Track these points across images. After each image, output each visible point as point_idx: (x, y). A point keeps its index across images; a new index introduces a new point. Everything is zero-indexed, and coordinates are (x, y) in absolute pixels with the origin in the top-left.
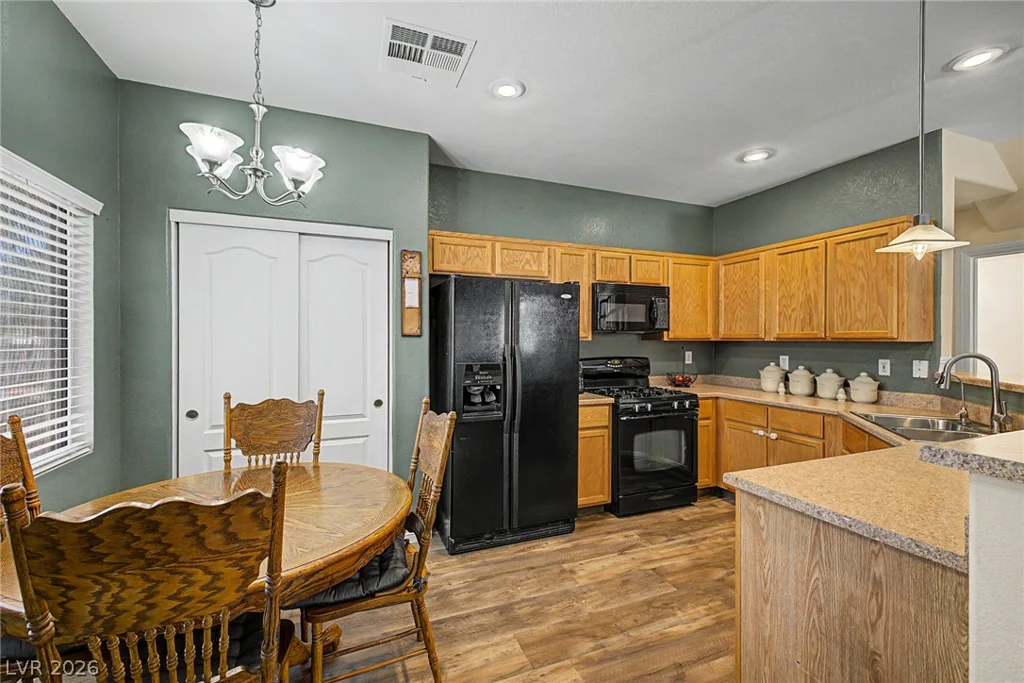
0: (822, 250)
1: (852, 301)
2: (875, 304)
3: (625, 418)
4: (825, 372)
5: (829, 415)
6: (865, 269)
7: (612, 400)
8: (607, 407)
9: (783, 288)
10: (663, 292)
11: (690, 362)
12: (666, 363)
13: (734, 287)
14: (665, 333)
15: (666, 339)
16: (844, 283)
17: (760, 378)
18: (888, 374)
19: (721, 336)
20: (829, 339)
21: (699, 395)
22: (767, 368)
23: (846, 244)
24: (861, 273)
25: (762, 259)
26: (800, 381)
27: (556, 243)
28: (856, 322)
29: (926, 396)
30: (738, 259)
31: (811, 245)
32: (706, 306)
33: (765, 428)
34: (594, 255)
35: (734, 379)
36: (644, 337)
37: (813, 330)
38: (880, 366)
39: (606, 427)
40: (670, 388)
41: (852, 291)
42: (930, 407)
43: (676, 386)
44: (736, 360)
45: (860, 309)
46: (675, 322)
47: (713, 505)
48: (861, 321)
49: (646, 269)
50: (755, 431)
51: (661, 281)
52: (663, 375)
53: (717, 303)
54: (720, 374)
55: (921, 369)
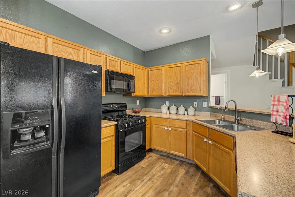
0: (182, 67)
1: (191, 84)
2: (197, 85)
3: (122, 131)
4: (181, 106)
5: (188, 121)
6: (194, 74)
7: (115, 123)
8: (114, 126)
9: (170, 79)
10: (132, 77)
11: (139, 104)
12: (131, 105)
13: (154, 78)
14: (133, 93)
15: (133, 96)
16: (188, 78)
17: (161, 109)
18: (197, 106)
19: (149, 95)
20: (184, 96)
21: (146, 116)
22: (163, 106)
23: (189, 66)
24: (193, 75)
25: (163, 70)
26: (173, 109)
27: (88, 48)
28: (192, 90)
29: (207, 112)
30: (156, 69)
31: (179, 65)
32: (145, 84)
33: (167, 126)
34: (106, 58)
35: (152, 110)
36: (124, 95)
37: (179, 93)
38: (195, 104)
39: (113, 136)
40: (133, 114)
41: (191, 81)
42: (208, 115)
43: (135, 113)
44: (153, 103)
45: (193, 86)
46: (136, 89)
47: (150, 156)
48: (193, 90)
49: (126, 68)
50: (164, 128)
51: (131, 74)
52: (131, 109)
53: (148, 83)
54: (147, 108)
55: (205, 105)
